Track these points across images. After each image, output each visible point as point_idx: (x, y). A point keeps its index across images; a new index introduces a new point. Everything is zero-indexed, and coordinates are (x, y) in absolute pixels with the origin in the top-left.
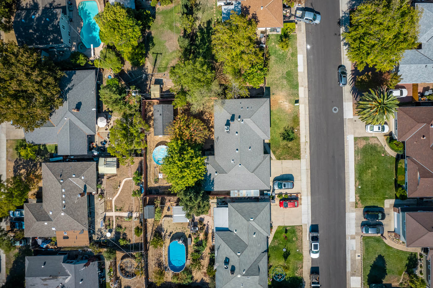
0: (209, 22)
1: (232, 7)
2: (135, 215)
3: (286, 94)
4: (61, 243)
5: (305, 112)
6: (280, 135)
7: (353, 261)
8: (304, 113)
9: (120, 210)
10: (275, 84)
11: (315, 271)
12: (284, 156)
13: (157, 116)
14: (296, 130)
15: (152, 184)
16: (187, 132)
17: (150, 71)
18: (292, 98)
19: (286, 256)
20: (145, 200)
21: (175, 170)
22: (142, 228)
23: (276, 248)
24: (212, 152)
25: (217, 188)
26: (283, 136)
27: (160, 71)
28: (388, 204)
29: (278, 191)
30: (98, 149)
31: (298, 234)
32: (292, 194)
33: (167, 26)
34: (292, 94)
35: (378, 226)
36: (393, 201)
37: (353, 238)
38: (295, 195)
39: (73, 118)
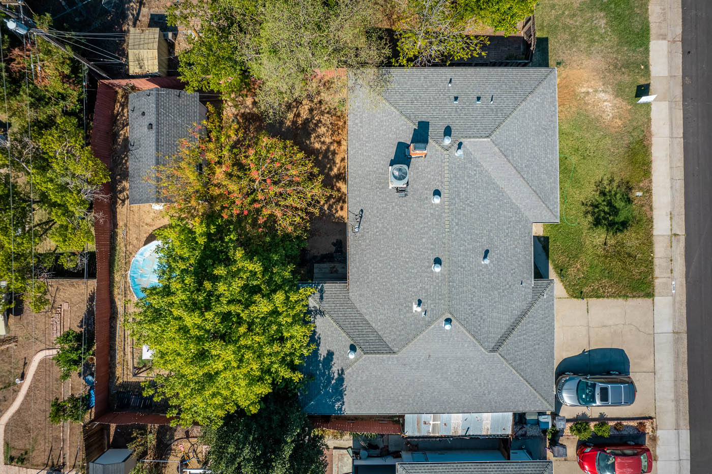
3: (603, 65)
5: (671, 128)
6: (583, 208)
8: (666, 131)
9: (21, 460)
10: (566, 27)
12: (596, 285)
13: (140, 132)
14: (639, 194)
18: (626, 78)
24: (338, 266)
26: (593, 214)
29: (573, 409)
32: (625, 423)
34: (627, 65)
38: (634, 424)
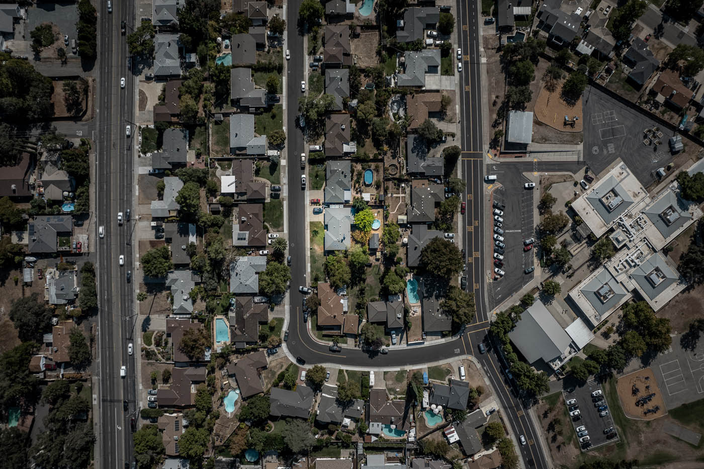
0: (352, 288)
1: (341, 293)
2: (390, 195)
3: (316, 252)
4: (426, 182)
5: (307, 244)
6: (320, 233)
7: (284, 173)
9: (397, 197)
10: (321, 258)
11: (303, 168)
12: (317, 223)
13: (377, 243)
14: (311, 235)
15: (381, 210)
16: (362, 234)
17: (382, 266)
18: (313, 251)
19: (317, 176)
20: (384, 203)
21: (367, 218)
22: (386, 191)
23: (321, 179)
24: (351, 226)
25: (349, 209)
26: (318, 233)
27: (377, 265)
28: (268, 200)
29: (321, 207)
30: (408, 228)
31: (311, 186)
32: (314, 205)
33: (374, 287)
34: (313, 253)
35: (273, 189)
36: (266, 201)
37: (285, 184)
38: (312, 205)
39: (418, 243)
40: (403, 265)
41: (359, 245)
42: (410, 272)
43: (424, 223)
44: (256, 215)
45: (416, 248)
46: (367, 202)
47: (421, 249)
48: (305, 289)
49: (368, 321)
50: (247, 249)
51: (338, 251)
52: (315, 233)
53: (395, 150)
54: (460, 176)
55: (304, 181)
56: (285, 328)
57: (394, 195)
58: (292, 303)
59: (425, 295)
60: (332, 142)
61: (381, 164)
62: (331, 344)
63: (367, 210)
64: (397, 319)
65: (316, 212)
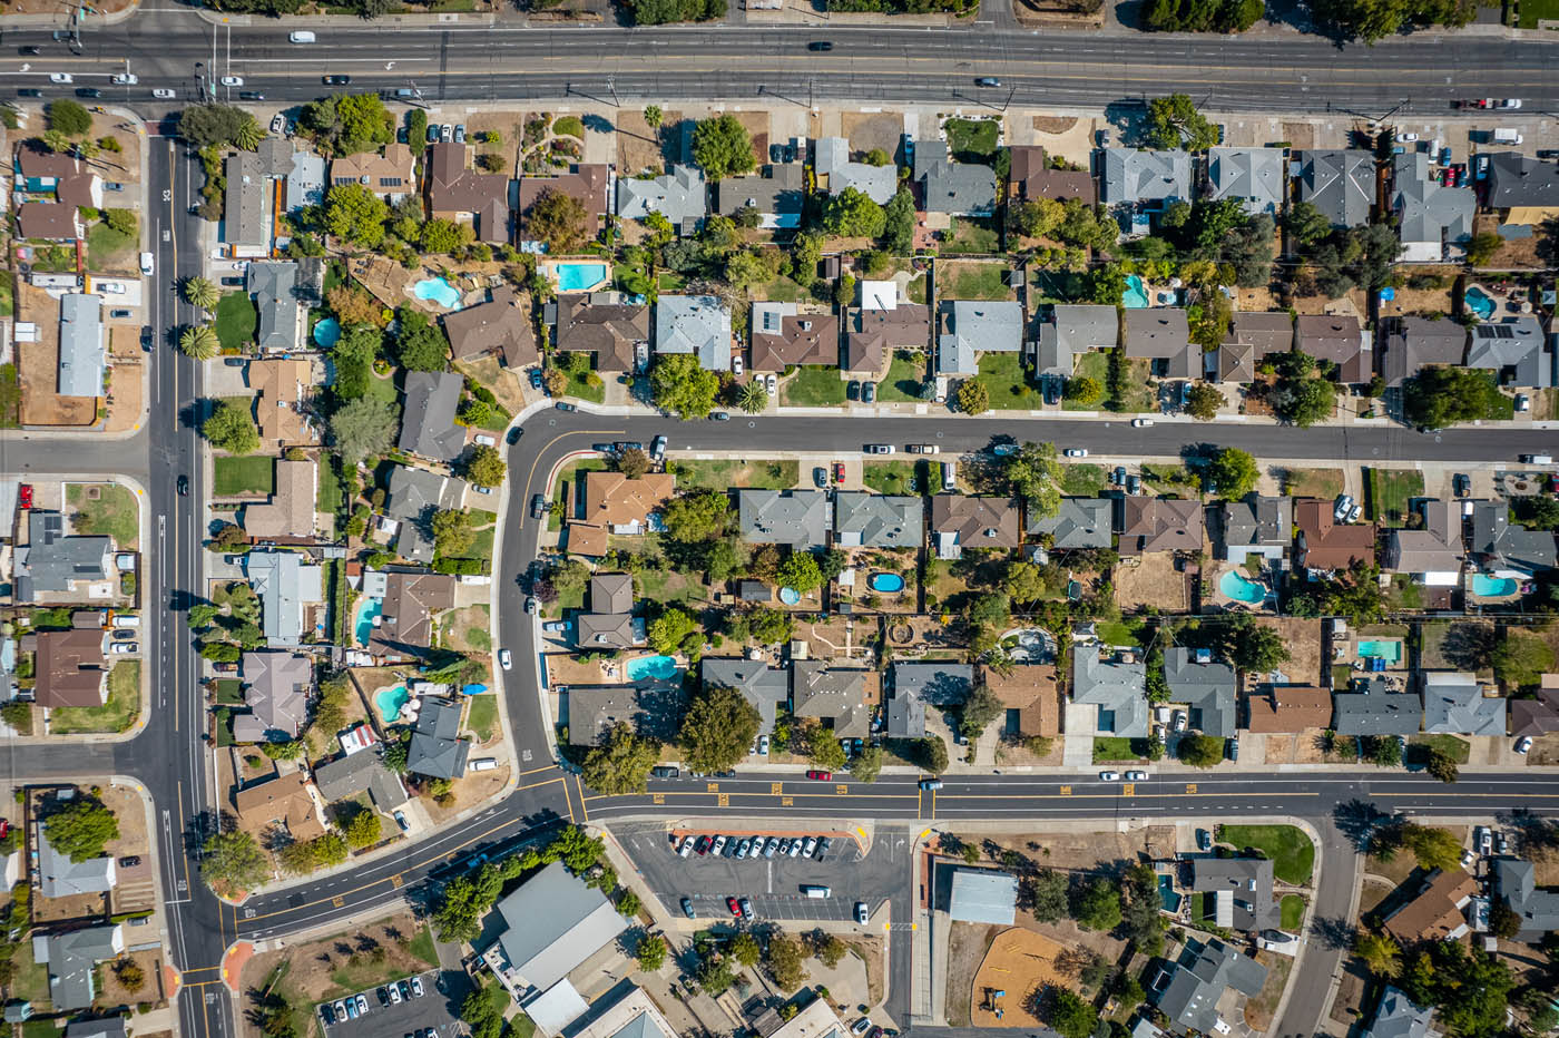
0: (661, 545)
1: (651, 522)
2: (850, 626)
3: (735, 473)
4: (876, 701)
5: (753, 454)
6: (774, 480)
7: (901, 411)
8: (754, 456)
9: (845, 640)
10: (725, 483)
11: (909, 449)
12: (795, 476)
13: (752, 598)
14: (771, 463)
15: (819, 607)
16: (770, 568)
17: (706, 606)
18: (739, 466)
19: (892, 477)
20: (834, 614)
21: (803, 578)
22: (858, 617)
23: (885, 487)
24: (788, 546)
25: (823, 543)
26: (776, 477)
27: (706, 596)
28: (845, 376)
29: (829, 484)
30: (782, 662)
31: (871, 464)
32: (832, 470)
33: (661, 588)
34: (735, 466)
35: (866, 388)
36: (842, 372)
37: (878, 410)
38: (833, 467)
39: (751, 682)
40: (705, 649)
41: (748, 560)
42: (691, 664)
43: (791, 695)
44: (815, 351)
45: (740, 676)
46: (836, 579)
47: (737, 687)
48: (661, 448)
49: (593, 574)
50: (745, 333)
51: (738, 518)
52: (775, 470)
53: (940, 638)
54: (886, 770)
55: (883, 450)
56: (583, 405)
57: (849, 635)
58: (634, 419)
59: (643, 693)
60: (961, 511)
61: (913, 608)
62: (549, 498)
63: (820, 578)
64: (596, 634)
65: (817, 475)
